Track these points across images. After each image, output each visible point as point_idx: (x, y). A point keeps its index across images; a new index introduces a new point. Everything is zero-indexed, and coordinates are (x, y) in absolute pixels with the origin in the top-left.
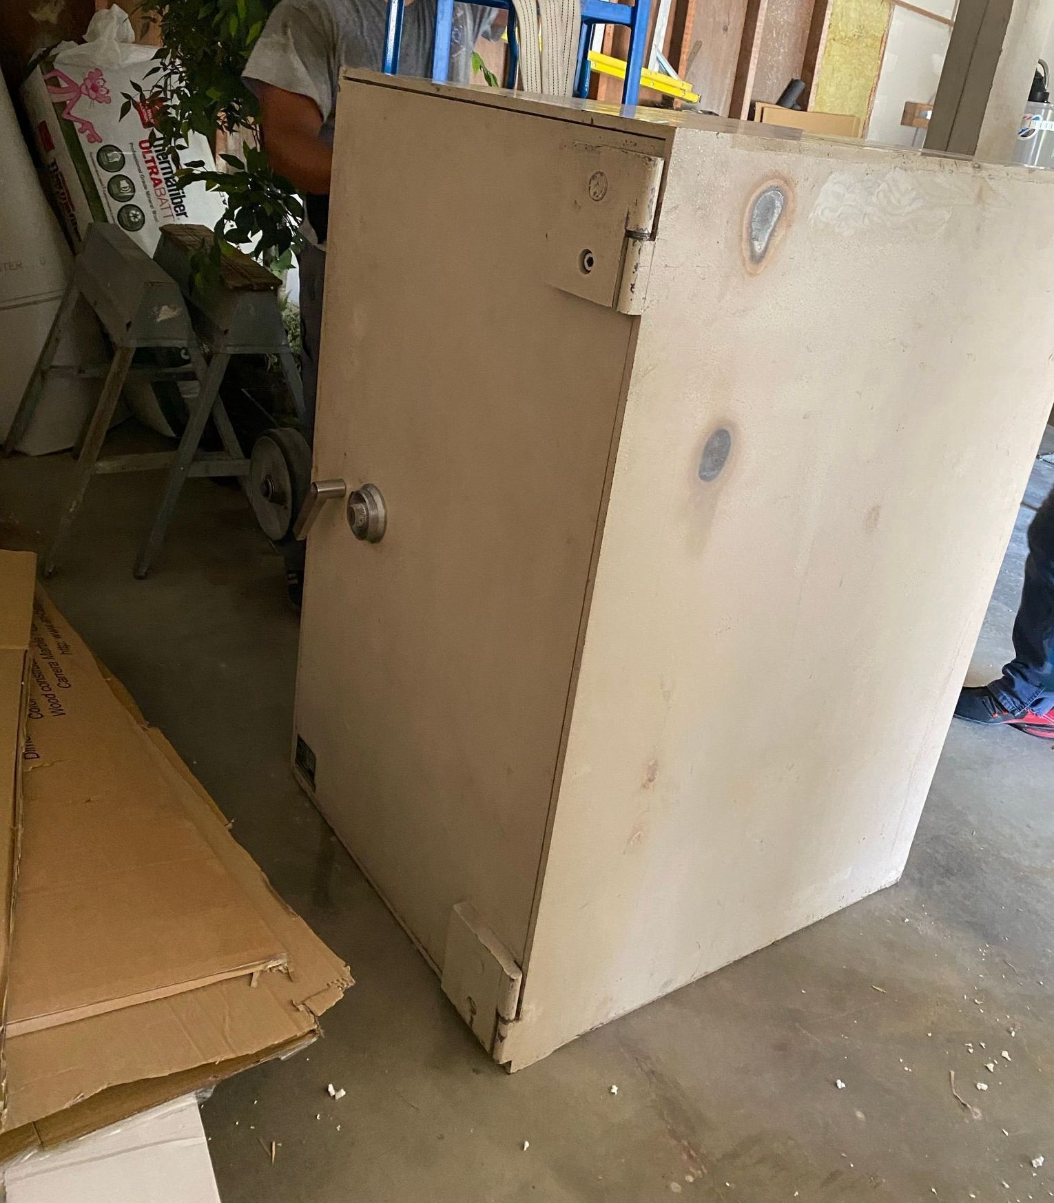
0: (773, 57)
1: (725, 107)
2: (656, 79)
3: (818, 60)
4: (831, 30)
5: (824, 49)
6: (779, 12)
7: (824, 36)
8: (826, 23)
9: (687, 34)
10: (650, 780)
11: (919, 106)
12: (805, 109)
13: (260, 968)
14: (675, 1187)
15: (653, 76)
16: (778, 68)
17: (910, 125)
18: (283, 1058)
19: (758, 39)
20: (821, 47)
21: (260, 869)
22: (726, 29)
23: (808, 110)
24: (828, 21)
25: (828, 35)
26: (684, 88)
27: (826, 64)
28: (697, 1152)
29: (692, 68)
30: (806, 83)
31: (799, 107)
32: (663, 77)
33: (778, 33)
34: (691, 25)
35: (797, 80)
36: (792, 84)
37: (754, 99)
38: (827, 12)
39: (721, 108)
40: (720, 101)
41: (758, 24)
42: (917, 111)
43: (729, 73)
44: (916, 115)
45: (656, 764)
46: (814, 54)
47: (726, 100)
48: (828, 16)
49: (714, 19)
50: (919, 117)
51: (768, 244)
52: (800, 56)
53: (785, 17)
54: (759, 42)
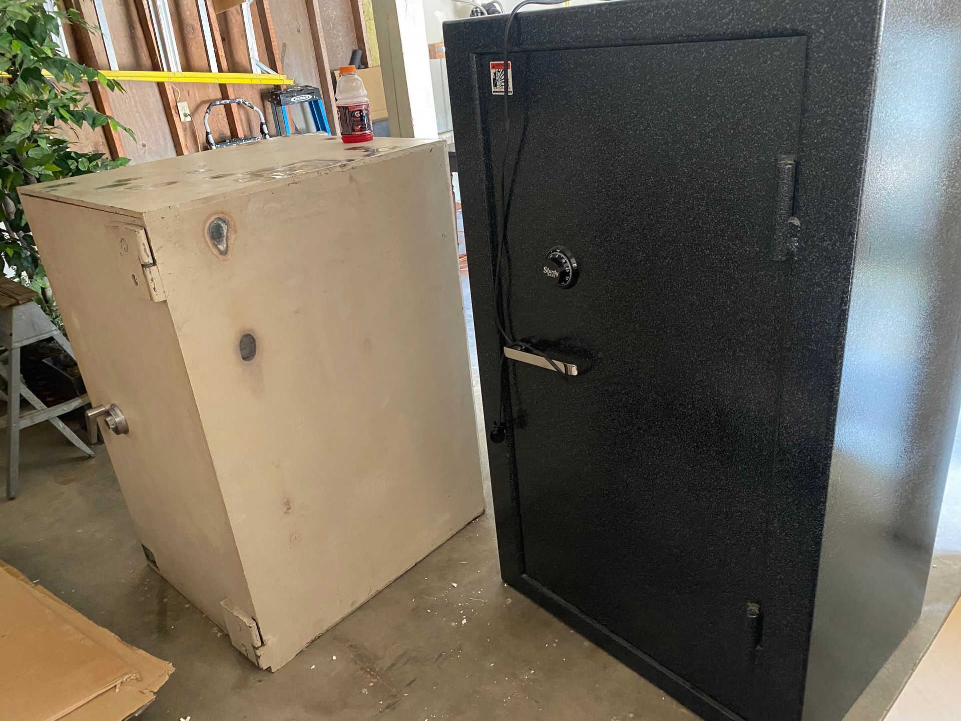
0: (336, 39)
1: (316, 79)
2: (261, 78)
3: (365, 35)
4: (365, 14)
5: (365, 27)
6: (330, 11)
7: (362, 19)
8: (361, 11)
9: (273, 42)
10: (288, 509)
11: (436, 46)
12: (367, 67)
13: (120, 681)
14: (365, 691)
15: (258, 77)
16: (341, 46)
17: (435, 58)
18: (136, 715)
19: (321, 32)
20: (363, 26)
21: (114, 634)
22: (299, 31)
23: (369, 67)
24: (362, 9)
25: (365, 18)
26: (281, 78)
27: (370, 35)
28: (375, 672)
29: (286, 61)
30: (361, 50)
31: (363, 66)
32: (266, 76)
33: (333, 24)
34: (274, 36)
35: (356, 50)
36: (354, 53)
37: (332, 69)
38: (359, 4)
39: (314, 80)
40: (312, 76)
41: (318, 23)
42: (436, 49)
43: (311, 57)
44: (436, 51)
45: (288, 500)
46: (360, 31)
47: (315, 75)
48: (360, 7)
49: (289, 27)
50: (439, 52)
51: (227, 244)
52: (353, 34)
53: (335, 13)
54: (322, 34)
